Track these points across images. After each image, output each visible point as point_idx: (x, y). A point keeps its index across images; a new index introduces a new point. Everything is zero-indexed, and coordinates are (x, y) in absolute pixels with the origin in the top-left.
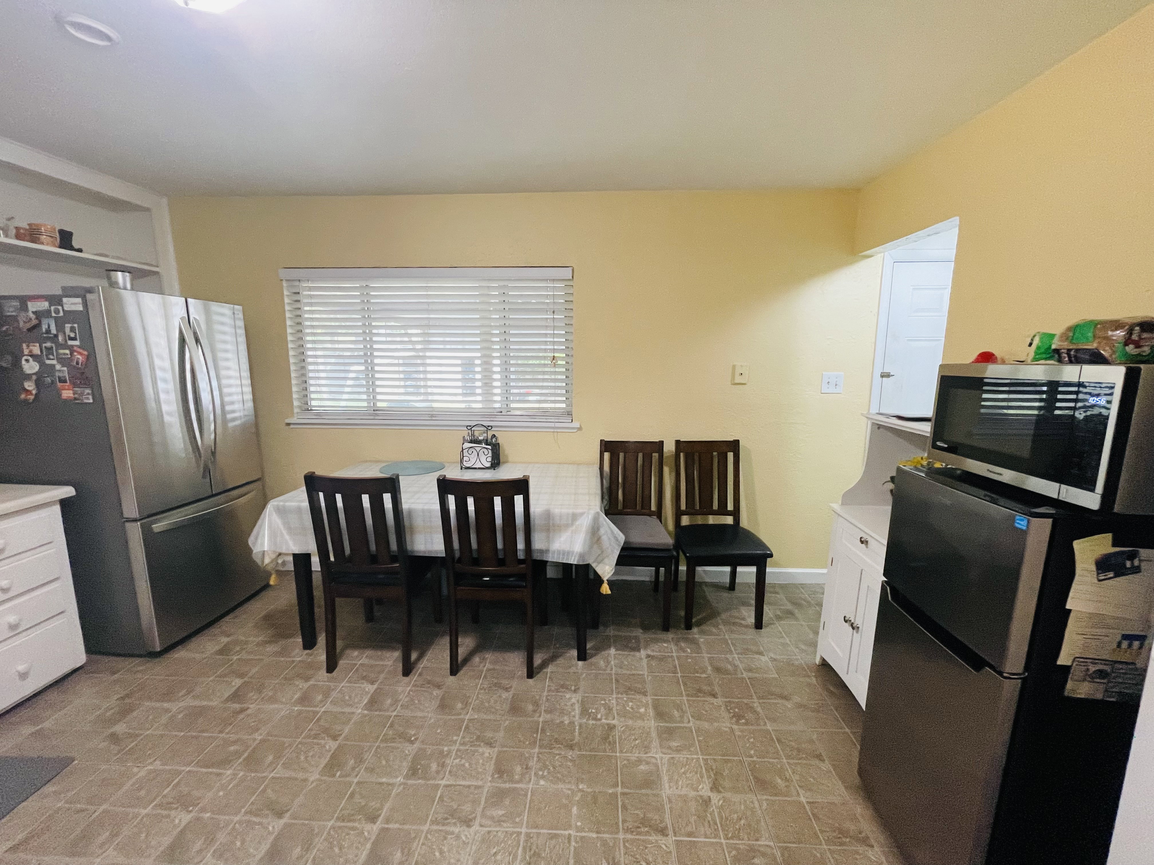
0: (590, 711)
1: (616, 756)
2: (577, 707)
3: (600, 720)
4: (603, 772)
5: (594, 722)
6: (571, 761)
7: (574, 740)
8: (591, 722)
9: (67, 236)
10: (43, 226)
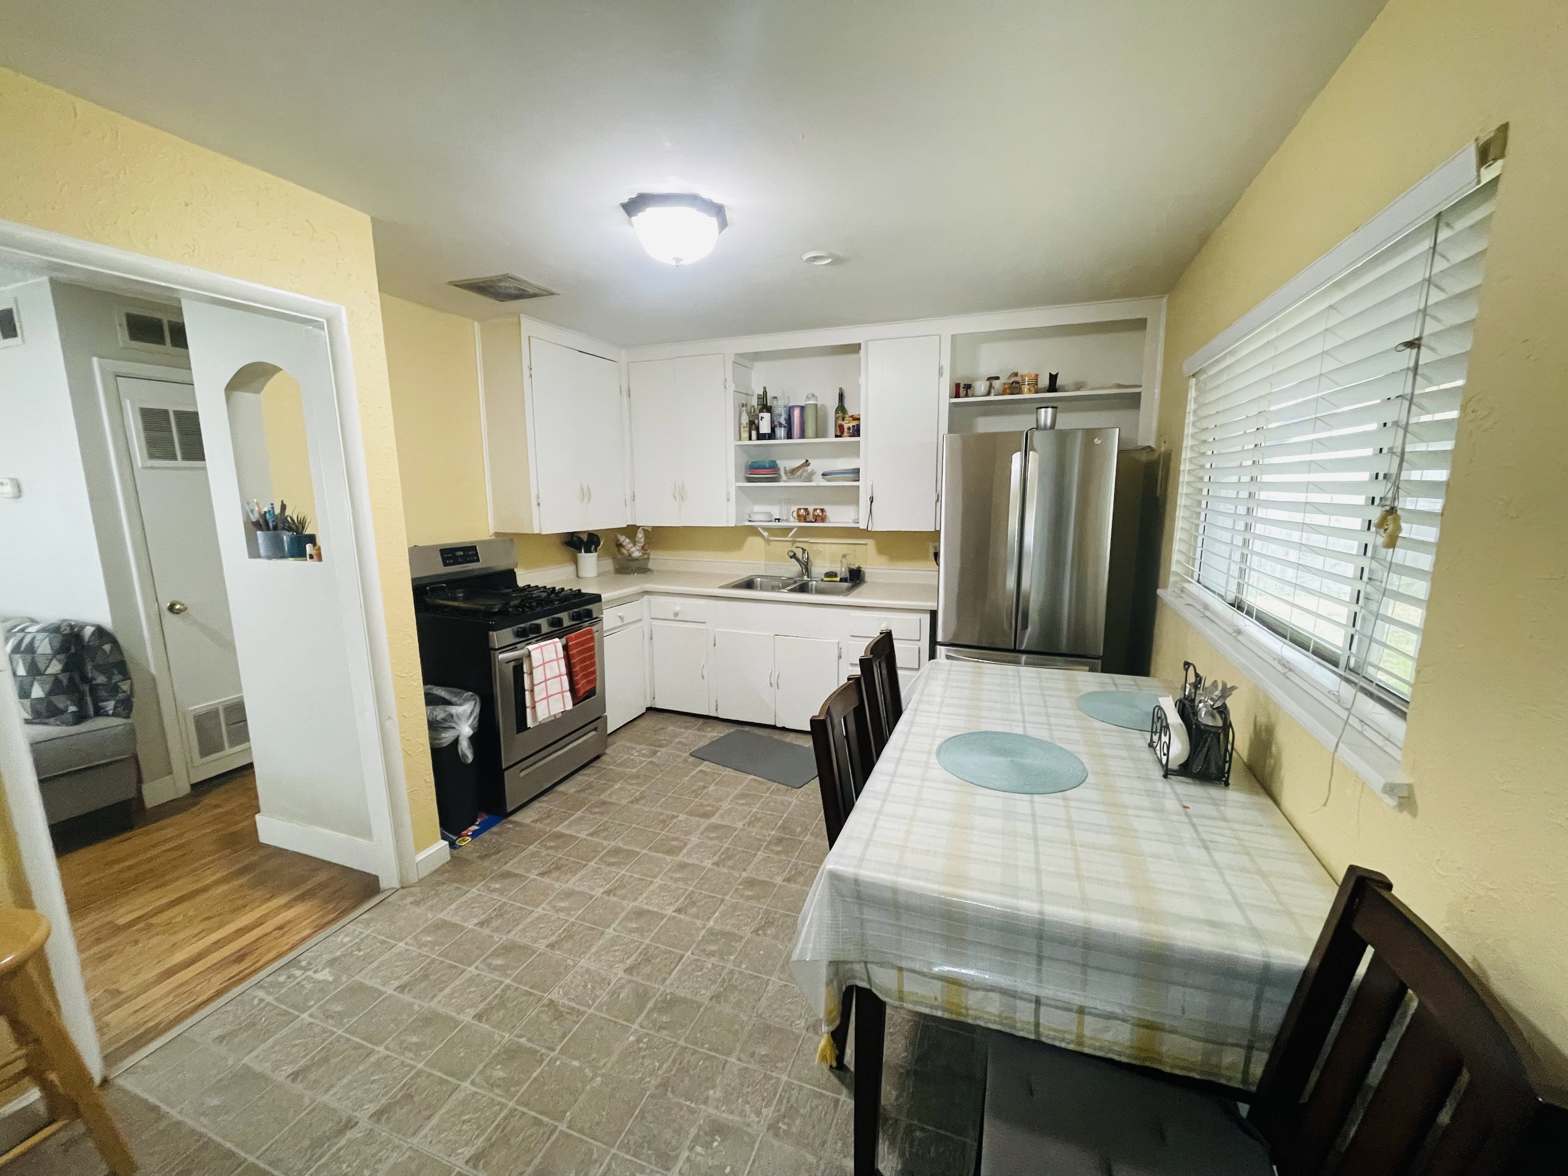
0: (717, 1137)
1: (613, 1146)
2: (734, 1119)
3: (691, 1149)
4: (601, 1115)
5: (691, 1136)
6: (642, 1079)
7: (673, 1092)
8: (693, 1131)
9: (1053, 378)
10: (1028, 376)
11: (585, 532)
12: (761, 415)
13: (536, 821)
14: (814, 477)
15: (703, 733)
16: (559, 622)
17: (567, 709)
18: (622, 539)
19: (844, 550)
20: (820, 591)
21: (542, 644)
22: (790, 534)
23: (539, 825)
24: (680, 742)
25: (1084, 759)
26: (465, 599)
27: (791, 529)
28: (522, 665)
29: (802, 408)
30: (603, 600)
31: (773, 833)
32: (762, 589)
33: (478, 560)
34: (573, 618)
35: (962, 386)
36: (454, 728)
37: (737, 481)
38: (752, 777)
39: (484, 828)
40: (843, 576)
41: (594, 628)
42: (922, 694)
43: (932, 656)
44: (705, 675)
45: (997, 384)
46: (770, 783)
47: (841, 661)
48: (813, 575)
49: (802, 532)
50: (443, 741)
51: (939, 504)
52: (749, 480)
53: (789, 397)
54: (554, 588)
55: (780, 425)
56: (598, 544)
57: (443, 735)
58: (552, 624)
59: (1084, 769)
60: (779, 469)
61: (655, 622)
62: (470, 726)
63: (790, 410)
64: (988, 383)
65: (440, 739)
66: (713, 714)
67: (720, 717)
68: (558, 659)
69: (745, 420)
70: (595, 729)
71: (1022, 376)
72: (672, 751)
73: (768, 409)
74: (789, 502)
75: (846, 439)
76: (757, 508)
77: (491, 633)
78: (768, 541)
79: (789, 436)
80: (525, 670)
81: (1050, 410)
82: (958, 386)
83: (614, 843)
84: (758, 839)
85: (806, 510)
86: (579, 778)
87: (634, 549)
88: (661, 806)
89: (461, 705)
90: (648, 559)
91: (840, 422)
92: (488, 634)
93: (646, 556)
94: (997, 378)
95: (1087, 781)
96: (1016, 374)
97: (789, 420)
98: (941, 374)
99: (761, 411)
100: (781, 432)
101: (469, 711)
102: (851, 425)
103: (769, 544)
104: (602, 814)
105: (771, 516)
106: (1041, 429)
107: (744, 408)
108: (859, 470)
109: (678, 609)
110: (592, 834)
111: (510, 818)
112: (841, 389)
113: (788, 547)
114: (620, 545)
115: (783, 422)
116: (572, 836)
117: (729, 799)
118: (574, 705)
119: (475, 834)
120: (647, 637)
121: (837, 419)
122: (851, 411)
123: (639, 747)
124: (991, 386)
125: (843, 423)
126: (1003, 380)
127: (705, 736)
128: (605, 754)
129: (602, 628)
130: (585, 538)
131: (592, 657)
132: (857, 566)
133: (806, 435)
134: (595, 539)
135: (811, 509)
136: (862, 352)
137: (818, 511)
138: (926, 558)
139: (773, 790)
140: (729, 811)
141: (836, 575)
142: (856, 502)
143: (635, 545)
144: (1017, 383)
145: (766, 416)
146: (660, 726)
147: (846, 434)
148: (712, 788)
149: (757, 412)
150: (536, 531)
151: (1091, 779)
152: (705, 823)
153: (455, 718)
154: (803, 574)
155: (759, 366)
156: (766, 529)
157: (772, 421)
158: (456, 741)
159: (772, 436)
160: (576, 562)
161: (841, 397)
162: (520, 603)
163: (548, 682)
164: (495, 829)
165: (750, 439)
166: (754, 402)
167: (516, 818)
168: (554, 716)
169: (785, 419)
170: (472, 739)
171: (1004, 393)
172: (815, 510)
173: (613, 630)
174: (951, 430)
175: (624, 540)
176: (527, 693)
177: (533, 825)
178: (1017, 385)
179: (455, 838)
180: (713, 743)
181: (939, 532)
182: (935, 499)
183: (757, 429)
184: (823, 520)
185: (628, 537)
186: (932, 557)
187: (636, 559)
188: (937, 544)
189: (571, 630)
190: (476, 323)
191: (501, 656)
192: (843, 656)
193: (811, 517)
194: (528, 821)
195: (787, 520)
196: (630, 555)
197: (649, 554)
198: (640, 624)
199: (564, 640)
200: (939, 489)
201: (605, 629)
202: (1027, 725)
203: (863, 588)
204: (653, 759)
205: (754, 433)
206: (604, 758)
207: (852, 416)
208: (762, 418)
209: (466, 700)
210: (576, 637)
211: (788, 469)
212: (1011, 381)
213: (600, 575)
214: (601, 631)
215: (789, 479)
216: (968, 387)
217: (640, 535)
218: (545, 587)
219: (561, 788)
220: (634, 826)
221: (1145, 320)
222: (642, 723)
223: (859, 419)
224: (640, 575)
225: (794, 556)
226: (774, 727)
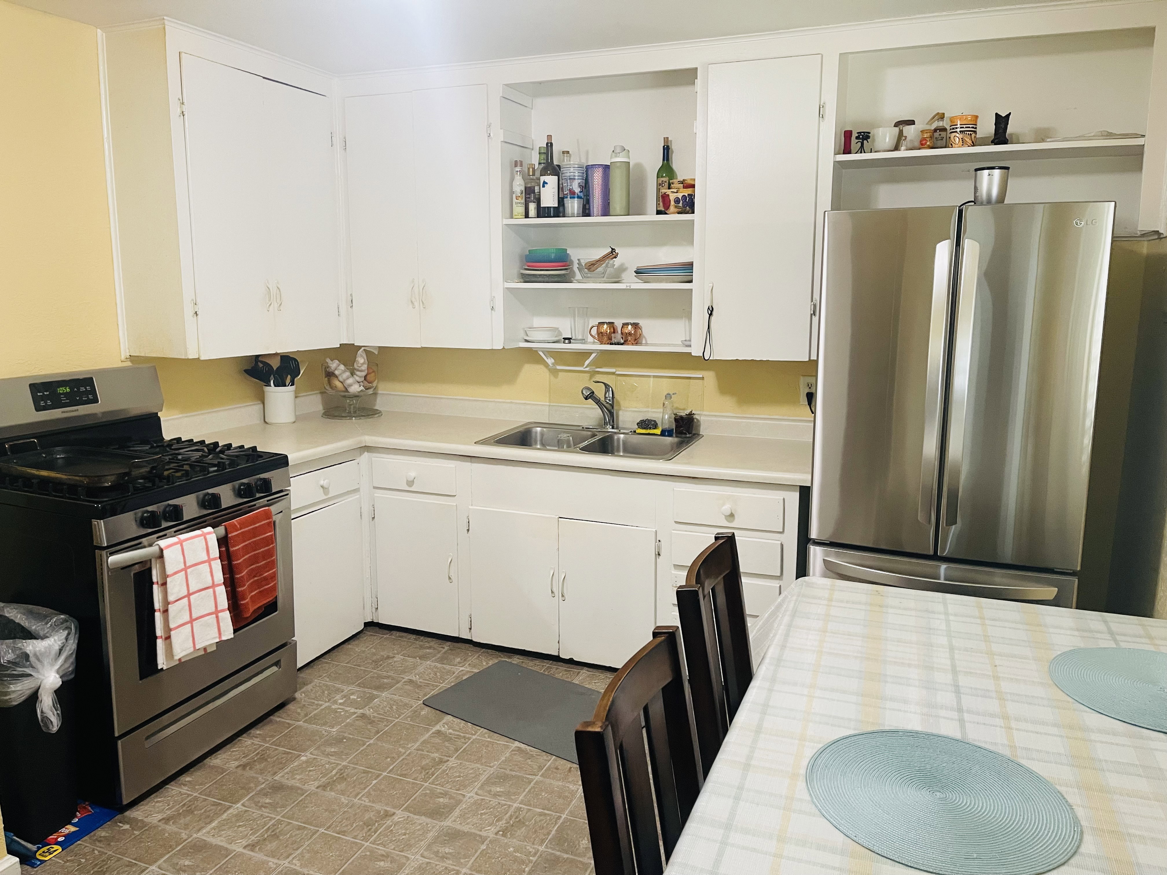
9: (1002, 122)
10: (961, 118)
11: (276, 354)
12: (543, 179)
13: (166, 820)
14: (624, 276)
15: (448, 667)
16: (215, 500)
17: (224, 638)
18: (334, 365)
19: (665, 386)
20: (633, 451)
21: (183, 537)
22: (587, 362)
23: (171, 828)
24: (411, 681)
25: (1073, 797)
26: (69, 464)
27: (588, 354)
28: (150, 570)
29: (606, 168)
30: (290, 463)
31: (542, 848)
32: (545, 446)
33: (95, 400)
34: (239, 493)
35: (855, 134)
36: (31, 675)
37: (506, 280)
38: (517, 744)
39: (85, 830)
40: (667, 426)
41: (274, 509)
42: (783, 647)
43: (802, 570)
44: (452, 574)
45: (910, 131)
46: (545, 756)
47: (660, 560)
48: (621, 425)
49: (605, 358)
50: (12, 696)
51: (815, 319)
52: (526, 279)
53: (587, 153)
54: (216, 444)
55: (572, 193)
56: (296, 372)
57: (13, 688)
58: (203, 504)
59: (1076, 821)
60: (572, 262)
61: (379, 494)
62: (58, 672)
63: (588, 170)
64: (897, 129)
65: (6, 694)
66: (465, 635)
67: (475, 640)
68: (209, 561)
69: (519, 186)
70: (277, 664)
71: (952, 119)
72: (396, 697)
73: (556, 171)
74: (585, 313)
75: (673, 217)
76: (538, 322)
77: (95, 522)
78: (554, 372)
79: (586, 212)
80: (155, 579)
81: (997, 172)
82: (848, 135)
83: (286, 863)
84: (515, 860)
85: (611, 324)
86: (247, 742)
87: (350, 381)
88: (368, 795)
89: (44, 638)
90: (375, 394)
91: (664, 191)
92: (91, 522)
93: (370, 391)
94: (912, 122)
95: (1082, 849)
96: (942, 117)
97: (586, 186)
98: (821, 116)
99: (544, 173)
100: (573, 205)
101: (57, 648)
102: (680, 195)
103: (556, 376)
104: (273, 806)
105: (560, 333)
106: (982, 204)
107: (518, 169)
108: (691, 264)
109: (412, 474)
110: (252, 847)
111: (127, 813)
112: (666, 140)
113: (585, 381)
114: (330, 375)
115: (577, 190)
116: (221, 848)
117: (478, 785)
118: (235, 631)
119: (71, 839)
120: (366, 517)
121: (659, 185)
122: (682, 173)
123: (346, 689)
124: (901, 132)
125: (668, 192)
126: (920, 125)
127: (449, 672)
128: (294, 699)
129: (289, 508)
130: (275, 364)
131: (271, 553)
132: (688, 412)
133: (612, 212)
134: (292, 365)
135: (618, 323)
136: (698, 82)
137: (630, 327)
138: (793, 401)
139: (549, 769)
140: (478, 804)
141: (655, 426)
142: (688, 316)
143: (353, 374)
144: (944, 130)
145: (552, 180)
146: (384, 654)
147: (672, 208)
148: (453, 762)
149: (538, 173)
150: (192, 355)
151: (1089, 846)
152: (435, 826)
153: (32, 659)
154: (606, 423)
155: (541, 103)
156: (551, 353)
157: (560, 188)
158: (34, 697)
159: (559, 211)
160: (262, 399)
161: (667, 151)
162: (150, 472)
163: (192, 597)
164: (101, 833)
165: (527, 216)
166: (535, 159)
167: (135, 813)
168: (205, 649)
169: (580, 186)
170: (59, 693)
171: (922, 145)
172: (625, 325)
173: (310, 510)
174: (836, 205)
175: (337, 367)
176: (158, 616)
177: (162, 826)
178: (943, 134)
179: (34, 848)
180: (460, 686)
181: (816, 362)
182: (809, 312)
183: (538, 201)
184: (637, 341)
185: (341, 362)
186: (804, 400)
187: (356, 396)
188: (811, 380)
189: (235, 511)
190: (99, 30)
191: (112, 559)
192: (662, 554)
193: (618, 337)
194: (154, 819)
195: (583, 341)
196: (346, 390)
197: (376, 388)
198: (356, 496)
199: (221, 530)
200: (816, 296)
201: (293, 508)
202: (966, 716)
203: (696, 448)
204: (367, 711)
205: (532, 207)
206: (291, 707)
207: (682, 182)
208: (545, 183)
209: (55, 628)
210: (243, 525)
211: (583, 263)
212: (933, 127)
213: (298, 419)
214: (286, 512)
215: (585, 278)
216: (864, 137)
217: (361, 360)
218: (202, 442)
219: (216, 761)
220: (322, 830)
221: (1153, 29)
222: (357, 648)
223: (693, 186)
224: (362, 421)
225: (591, 396)
226: (556, 659)
